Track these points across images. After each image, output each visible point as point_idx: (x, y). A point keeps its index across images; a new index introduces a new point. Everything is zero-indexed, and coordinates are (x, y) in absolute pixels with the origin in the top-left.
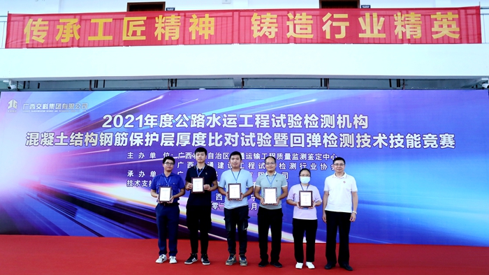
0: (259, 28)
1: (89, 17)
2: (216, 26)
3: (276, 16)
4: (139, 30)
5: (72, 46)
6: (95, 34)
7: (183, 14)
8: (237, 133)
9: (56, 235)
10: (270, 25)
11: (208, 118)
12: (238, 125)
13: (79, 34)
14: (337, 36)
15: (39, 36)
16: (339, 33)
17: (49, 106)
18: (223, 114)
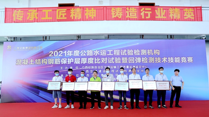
0: (115, 14)
1: (41, 9)
2: (96, 13)
3: (121, 9)
4: (64, 15)
5: (35, 22)
6: (45, 17)
7: (82, 8)
8: (106, 58)
9: (30, 102)
10: (119, 13)
11: (94, 52)
12: (107, 54)
13: (37, 17)
14: (147, 18)
15: (19, 18)
16: (148, 16)
17: (25, 48)
18: (100, 50)
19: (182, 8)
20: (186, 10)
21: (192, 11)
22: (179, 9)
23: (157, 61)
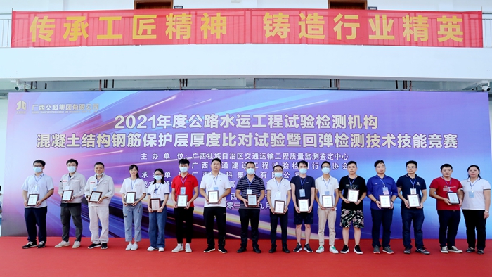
0: (271, 28)
1: (97, 15)
2: (228, 25)
3: (287, 16)
4: (149, 29)
5: (81, 45)
6: (104, 33)
7: (194, 12)
8: (250, 134)
10: (282, 25)
11: (221, 118)
12: (251, 125)
13: (88, 33)
14: (348, 37)
15: (45, 35)
16: (350, 34)
17: (59, 107)
18: (236, 114)
19: (433, 16)
20: (444, 19)
21: (458, 23)
22: (427, 18)
23: (371, 144)
